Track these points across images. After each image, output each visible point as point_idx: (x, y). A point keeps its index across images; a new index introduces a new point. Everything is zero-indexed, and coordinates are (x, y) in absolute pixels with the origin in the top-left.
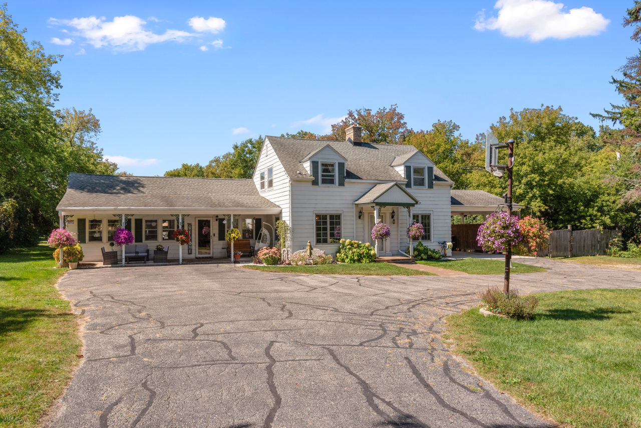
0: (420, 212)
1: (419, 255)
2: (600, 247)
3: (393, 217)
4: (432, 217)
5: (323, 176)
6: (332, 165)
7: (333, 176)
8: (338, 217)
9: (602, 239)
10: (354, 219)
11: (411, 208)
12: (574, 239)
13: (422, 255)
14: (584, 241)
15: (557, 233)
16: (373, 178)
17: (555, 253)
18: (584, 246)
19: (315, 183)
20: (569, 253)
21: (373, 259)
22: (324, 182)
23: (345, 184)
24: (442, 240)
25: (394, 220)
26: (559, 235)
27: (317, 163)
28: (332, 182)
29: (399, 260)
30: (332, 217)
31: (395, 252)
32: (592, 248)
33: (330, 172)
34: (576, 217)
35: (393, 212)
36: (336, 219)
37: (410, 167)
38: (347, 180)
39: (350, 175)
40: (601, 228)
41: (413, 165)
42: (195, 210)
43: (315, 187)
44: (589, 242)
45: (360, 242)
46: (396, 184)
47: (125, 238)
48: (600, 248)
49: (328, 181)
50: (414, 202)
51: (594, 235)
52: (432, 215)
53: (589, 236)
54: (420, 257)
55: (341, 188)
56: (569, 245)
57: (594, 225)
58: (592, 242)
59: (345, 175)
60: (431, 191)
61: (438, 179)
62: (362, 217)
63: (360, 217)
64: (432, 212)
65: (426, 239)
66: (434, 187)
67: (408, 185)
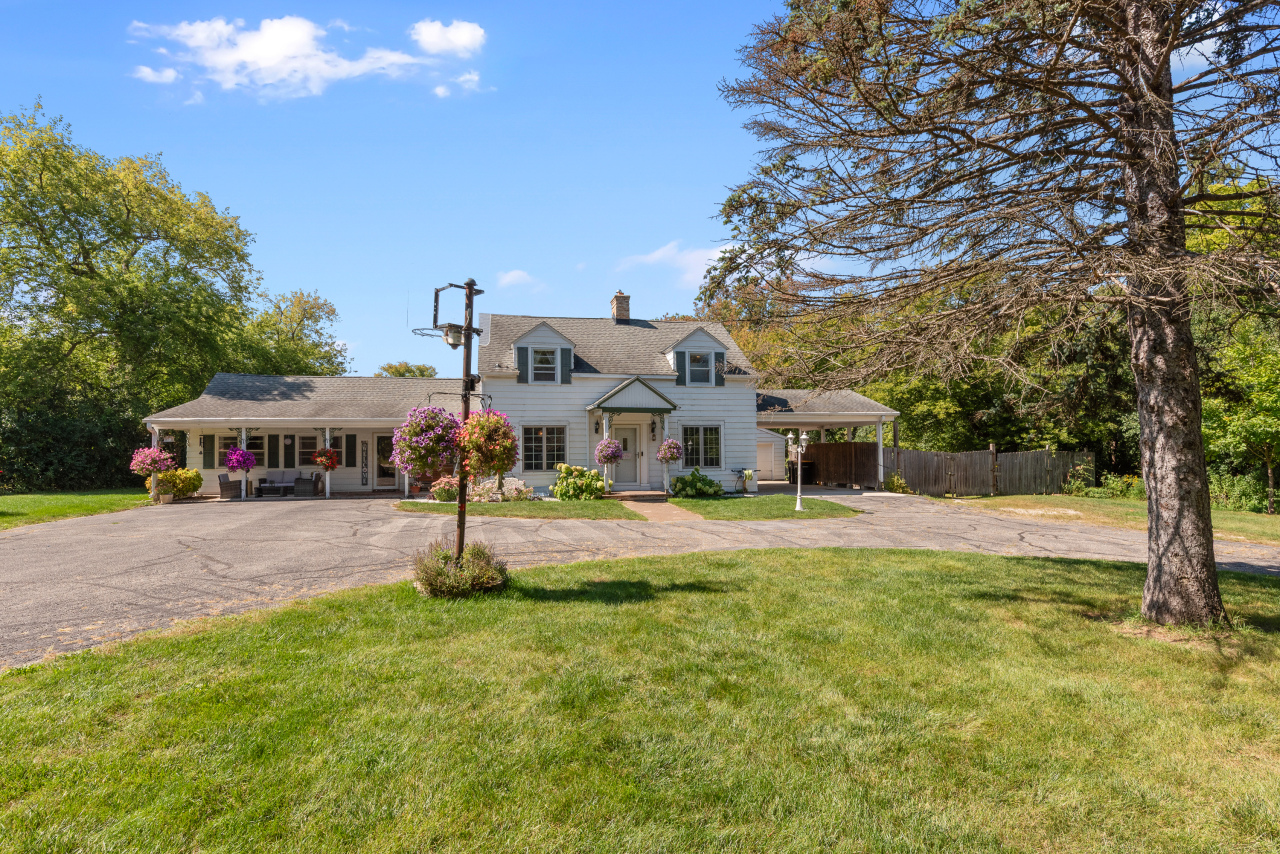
0: (701, 423)
1: (684, 489)
2: (1052, 480)
3: (653, 430)
4: (722, 431)
5: (536, 369)
6: (552, 353)
7: (553, 369)
8: (561, 431)
9: (1055, 467)
10: (587, 433)
11: (666, 416)
12: (1000, 465)
13: (688, 489)
14: (1020, 470)
15: (967, 456)
16: (620, 370)
17: (963, 489)
18: (1020, 479)
19: (522, 378)
20: (991, 489)
21: (599, 494)
22: (538, 377)
23: (573, 381)
24: (740, 467)
25: (654, 436)
26: (971, 460)
27: (526, 349)
28: (551, 377)
29: (643, 496)
30: (550, 431)
31: (656, 485)
32: (1035, 482)
33: (549, 363)
34: (1013, 429)
35: (654, 423)
36: (557, 433)
37: (684, 353)
38: (574, 375)
39: (582, 366)
40: (1054, 447)
41: (689, 349)
42: (346, 421)
43: (523, 386)
44: (1030, 472)
45: (585, 469)
46: (638, 379)
47: (238, 461)
48: (1050, 483)
49: (545, 376)
50: (669, 406)
51: (1038, 459)
52: (722, 428)
53: (1029, 461)
54: (684, 493)
55: (566, 387)
56: (991, 477)
57: (1042, 443)
58: (1035, 471)
59: (573, 367)
60: (720, 389)
61: (736, 370)
62: (600, 430)
63: (597, 431)
64: (722, 423)
65: (712, 464)
66: (726, 383)
67: (680, 381)
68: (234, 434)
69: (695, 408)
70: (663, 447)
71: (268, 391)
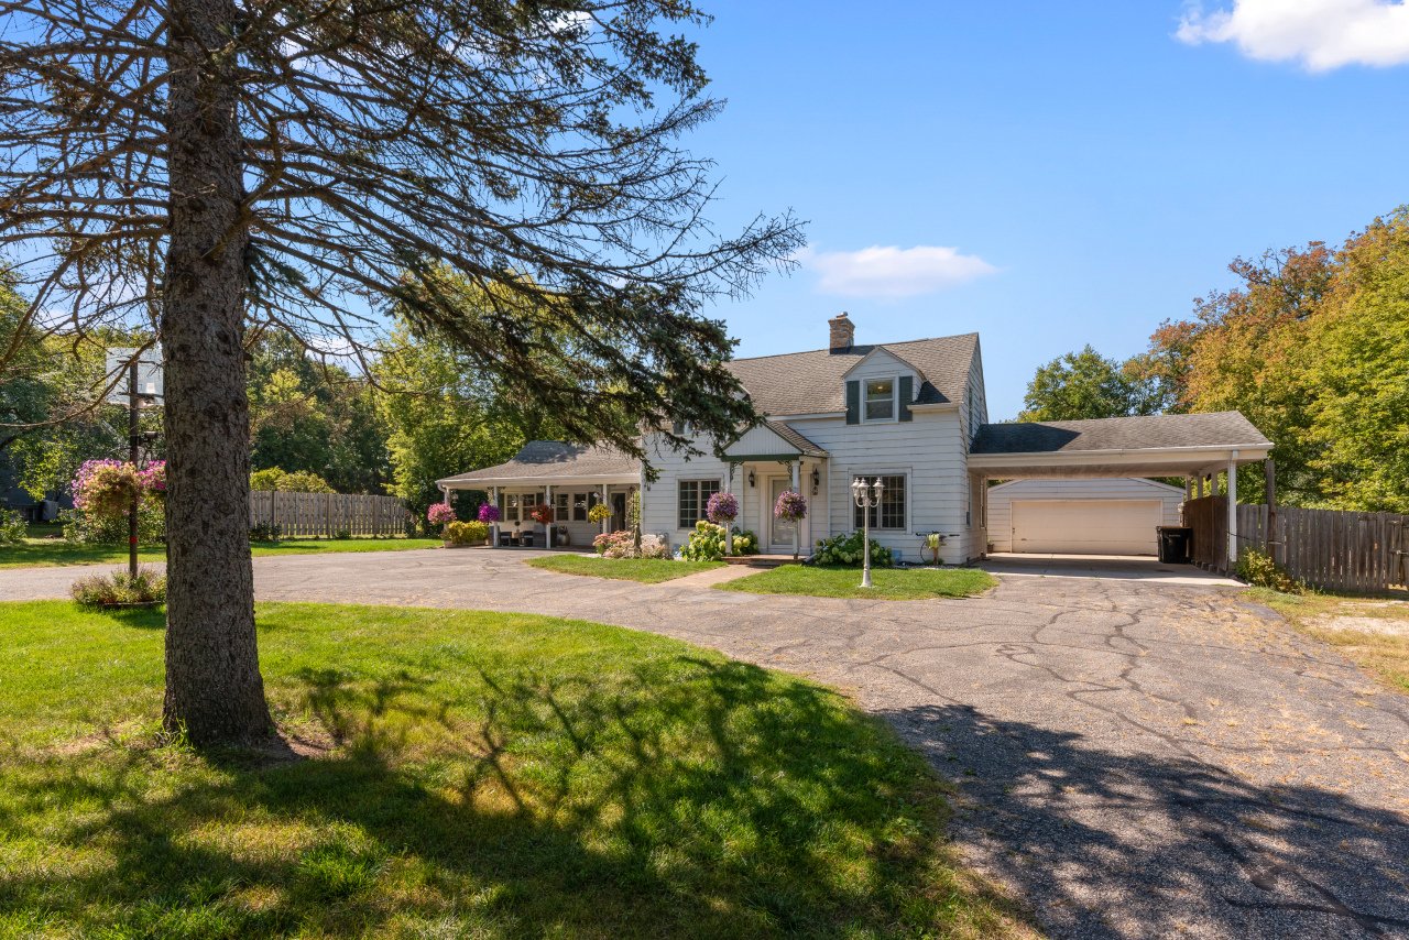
4: (909, 481)
8: (715, 483)
16: (780, 411)
25: (815, 489)
30: (705, 485)
35: (815, 473)
37: (857, 383)
41: (864, 377)
52: (909, 477)
60: (906, 426)
64: (908, 471)
65: (893, 525)
66: (915, 417)
67: (852, 418)
68: (542, 491)
69: (871, 452)
70: (780, 502)
71: (552, 455)
